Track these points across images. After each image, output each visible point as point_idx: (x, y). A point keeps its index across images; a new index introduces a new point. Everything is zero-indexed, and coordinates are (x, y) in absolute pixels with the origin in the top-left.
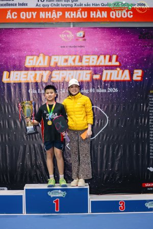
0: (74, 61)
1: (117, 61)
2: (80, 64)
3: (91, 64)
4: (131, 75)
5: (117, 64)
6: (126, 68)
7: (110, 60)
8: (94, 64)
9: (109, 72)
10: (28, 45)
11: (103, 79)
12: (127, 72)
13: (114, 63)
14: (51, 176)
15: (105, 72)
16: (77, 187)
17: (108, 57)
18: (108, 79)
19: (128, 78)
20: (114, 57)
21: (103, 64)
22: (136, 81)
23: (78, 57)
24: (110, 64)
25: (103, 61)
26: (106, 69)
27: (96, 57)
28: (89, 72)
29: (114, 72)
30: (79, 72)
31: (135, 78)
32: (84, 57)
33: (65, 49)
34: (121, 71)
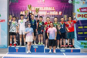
0: (41, 9)
1: (54, 9)
2: (43, 10)
3: (46, 10)
4: (58, 13)
5: (54, 10)
6: (57, 11)
7: (52, 9)
8: (47, 10)
9: (52, 12)
10: (28, 4)
11: (50, 14)
12: (57, 12)
13: (53, 9)
14: (39, 42)
15: (50, 12)
16: (41, 45)
17: (51, 8)
18: (51, 14)
19: (57, 14)
20: (53, 8)
21: (50, 10)
22: (60, 15)
23: (43, 8)
24: (52, 10)
25: (50, 9)
26: (51, 11)
27: (48, 8)
28: (46, 12)
29: (53, 12)
30: (43, 12)
31: (59, 14)
32: (45, 8)
33: (39, 5)
34: (55, 12)
